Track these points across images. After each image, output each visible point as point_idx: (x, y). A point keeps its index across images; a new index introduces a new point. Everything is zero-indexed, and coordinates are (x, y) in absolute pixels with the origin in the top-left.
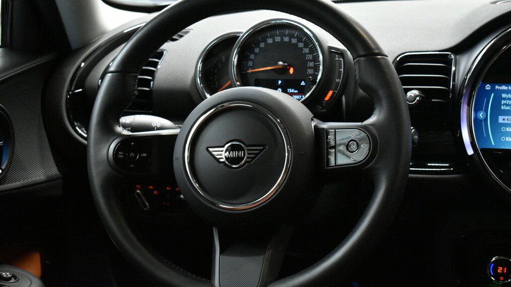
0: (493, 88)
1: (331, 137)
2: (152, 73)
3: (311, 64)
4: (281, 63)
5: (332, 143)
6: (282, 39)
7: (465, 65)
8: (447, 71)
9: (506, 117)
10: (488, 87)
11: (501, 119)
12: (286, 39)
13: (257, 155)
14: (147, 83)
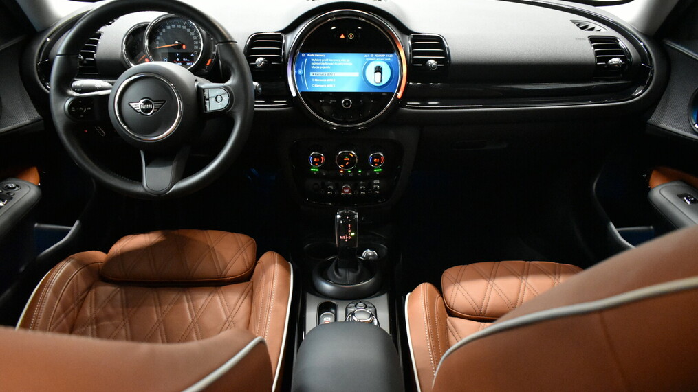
0: (306, 56)
1: (206, 93)
2: (94, 49)
3: (196, 43)
4: (177, 42)
5: (207, 97)
6: (176, 26)
7: (290, 40)
8: (280, 45)
9: (314, 73)
10: (303, 55)
11: (311, 74)
12: (179, 26)
13: (161, 106)
14: (92, 55)
